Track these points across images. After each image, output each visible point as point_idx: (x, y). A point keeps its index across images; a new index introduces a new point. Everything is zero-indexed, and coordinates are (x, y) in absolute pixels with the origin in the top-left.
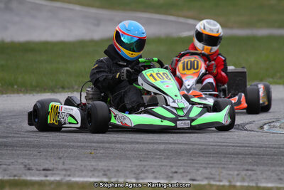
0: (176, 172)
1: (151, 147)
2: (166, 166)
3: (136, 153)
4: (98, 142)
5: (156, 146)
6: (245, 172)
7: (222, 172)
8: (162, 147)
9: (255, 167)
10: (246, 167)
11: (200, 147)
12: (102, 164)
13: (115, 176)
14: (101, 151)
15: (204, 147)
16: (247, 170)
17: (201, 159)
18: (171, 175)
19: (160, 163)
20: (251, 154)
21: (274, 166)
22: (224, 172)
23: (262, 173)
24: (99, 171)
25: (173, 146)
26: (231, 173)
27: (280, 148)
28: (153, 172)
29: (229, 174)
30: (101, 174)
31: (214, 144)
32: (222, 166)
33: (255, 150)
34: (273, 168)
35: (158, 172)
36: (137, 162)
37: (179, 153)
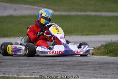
0: (34, 72)
1: (24, 61)
2: (30, 70)
3: (18, 64)
4: (2, 60)
5: (26, 61)
6: (63, 72)
7: (53, 72)
8: (29, 62)
9: (67, 70)
10: (63, 70)
11: (45, 62)
12: (3, 69)
13: (8, 74)
14: (3, 63)
15: (47, 62)
16: (64, 71)
17: (45, 67)
18: (32, 74)
19: (28, 69)
20: (66, 65)
21: (75, 70)
22: (54, 72)
23: (70, 73)
24: (2, 72)
25: (34, 61)
26: (57, 73)
27: (78, 62)
28: (25, 72)
29: (56, 73)
30: (2, 73)
31: (51, 60)
32: (54, 70)
33: (67, 63)
34: (75, 71)
35: (26, 72)
36: (18, 68)
37: (36, 64)
